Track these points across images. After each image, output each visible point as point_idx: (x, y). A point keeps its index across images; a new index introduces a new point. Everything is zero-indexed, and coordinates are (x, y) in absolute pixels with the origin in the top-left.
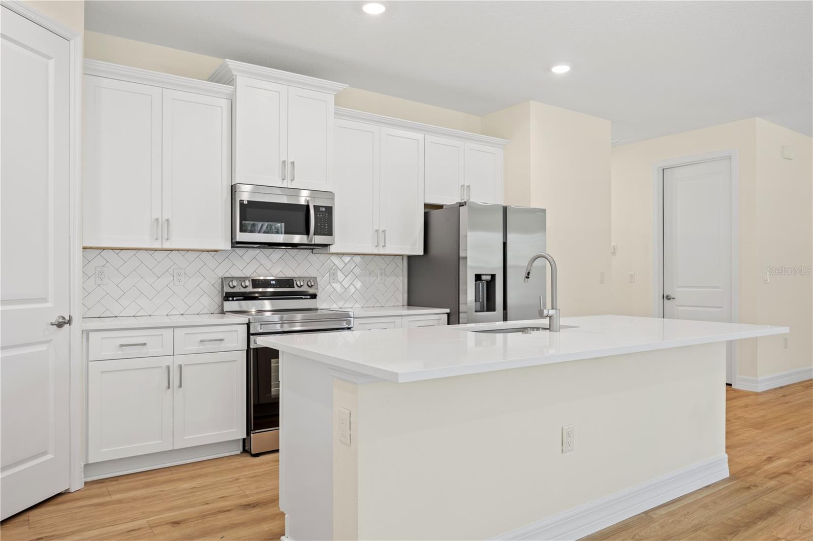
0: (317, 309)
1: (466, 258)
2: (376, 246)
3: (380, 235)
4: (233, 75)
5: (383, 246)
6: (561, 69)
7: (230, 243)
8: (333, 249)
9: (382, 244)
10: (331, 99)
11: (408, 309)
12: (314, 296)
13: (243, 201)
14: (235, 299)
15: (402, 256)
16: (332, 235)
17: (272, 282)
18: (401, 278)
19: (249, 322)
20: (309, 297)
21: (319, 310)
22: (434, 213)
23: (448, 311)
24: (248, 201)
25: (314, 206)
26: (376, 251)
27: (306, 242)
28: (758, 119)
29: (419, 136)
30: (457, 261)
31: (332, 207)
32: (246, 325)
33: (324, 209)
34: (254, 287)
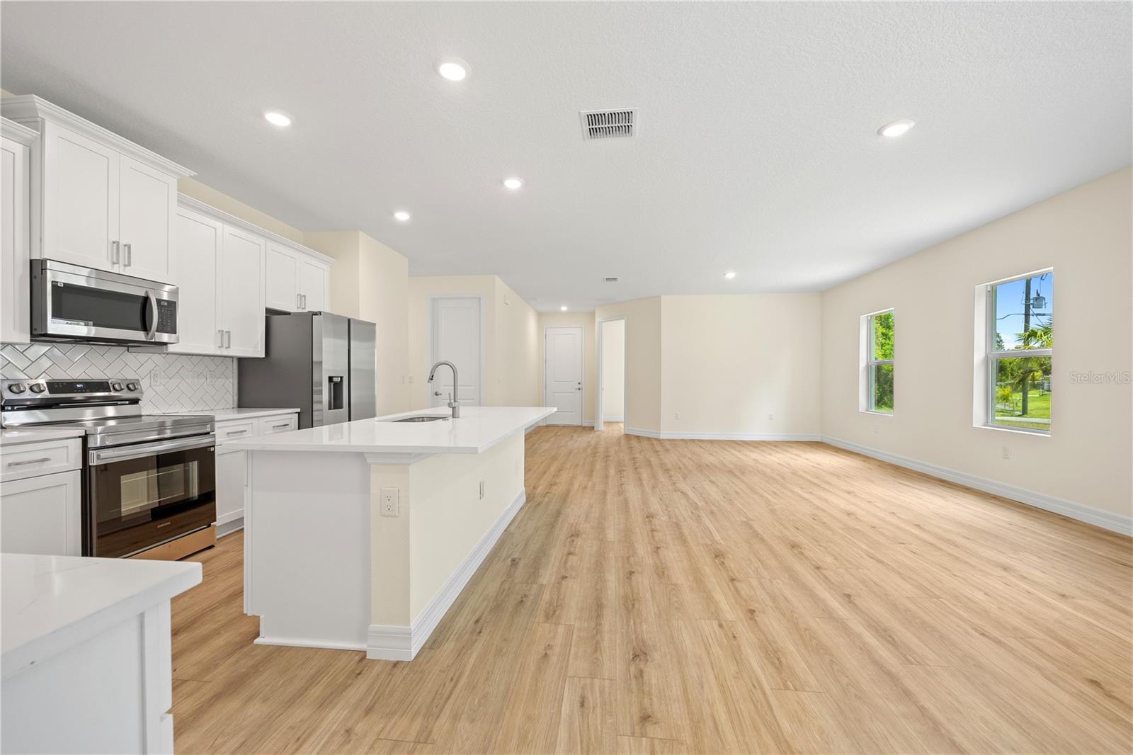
0: (140, 416)
1: (320, 363)
2: (219, 347)
3: (225, 336)
4: (38, 117)
5: (226, 348)
6: (402, 216)
7: (29, 335)
8: (171, 348)
9: (226, 345)
10: (173, 182)
11: (239, 412)
12: (135, 401)
13: (57, 282)
14: (16, 408)
15: (232, 357)
16: (175, 333)
17: (78, 386)
18: (231, 380)
19: (86, 434)
20: (127, 402)
21: (143, 417)
22: (276, 319)
23: (299, 410)
24: (64, 283)
25: (156, 299)
26: (218, 353)
27: (145, 340)
28: (496, 277)
29: (261, 241)
30: (310, 365)
31: (175, 302)
32: (81, 439)
33: (166, 304)
34: (51, 392)
